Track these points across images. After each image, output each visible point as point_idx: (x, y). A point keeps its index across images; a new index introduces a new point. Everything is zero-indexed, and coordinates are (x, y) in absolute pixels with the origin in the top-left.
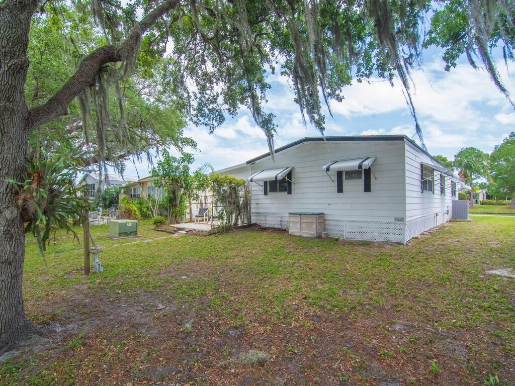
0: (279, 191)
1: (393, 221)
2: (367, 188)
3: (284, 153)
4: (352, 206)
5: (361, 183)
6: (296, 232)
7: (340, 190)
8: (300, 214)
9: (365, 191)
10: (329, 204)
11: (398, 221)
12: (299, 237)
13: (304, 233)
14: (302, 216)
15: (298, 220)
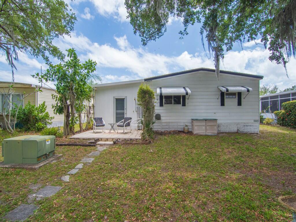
0: (174, 104)
1: (253, 122)
2: (239, 104)
3: (178, 77)
4: (230, 114)
5: (236, 100)
6: (202, 132)
7: (223, 104)
8: (206, 120)
9: (238, 105)
10: (215, 113)
11: (256, 121)
12: (205, 135)
13: (208, 133)
14: (207, 121)
15: (204, 124)
